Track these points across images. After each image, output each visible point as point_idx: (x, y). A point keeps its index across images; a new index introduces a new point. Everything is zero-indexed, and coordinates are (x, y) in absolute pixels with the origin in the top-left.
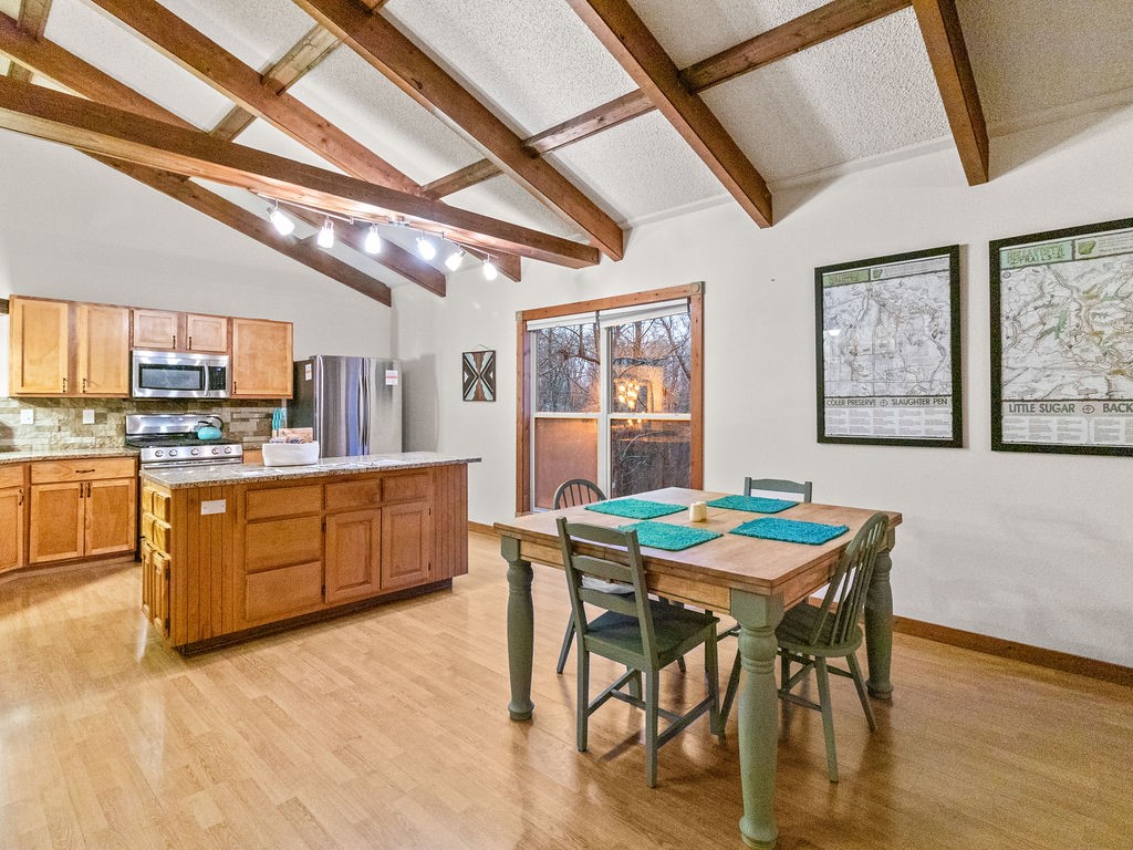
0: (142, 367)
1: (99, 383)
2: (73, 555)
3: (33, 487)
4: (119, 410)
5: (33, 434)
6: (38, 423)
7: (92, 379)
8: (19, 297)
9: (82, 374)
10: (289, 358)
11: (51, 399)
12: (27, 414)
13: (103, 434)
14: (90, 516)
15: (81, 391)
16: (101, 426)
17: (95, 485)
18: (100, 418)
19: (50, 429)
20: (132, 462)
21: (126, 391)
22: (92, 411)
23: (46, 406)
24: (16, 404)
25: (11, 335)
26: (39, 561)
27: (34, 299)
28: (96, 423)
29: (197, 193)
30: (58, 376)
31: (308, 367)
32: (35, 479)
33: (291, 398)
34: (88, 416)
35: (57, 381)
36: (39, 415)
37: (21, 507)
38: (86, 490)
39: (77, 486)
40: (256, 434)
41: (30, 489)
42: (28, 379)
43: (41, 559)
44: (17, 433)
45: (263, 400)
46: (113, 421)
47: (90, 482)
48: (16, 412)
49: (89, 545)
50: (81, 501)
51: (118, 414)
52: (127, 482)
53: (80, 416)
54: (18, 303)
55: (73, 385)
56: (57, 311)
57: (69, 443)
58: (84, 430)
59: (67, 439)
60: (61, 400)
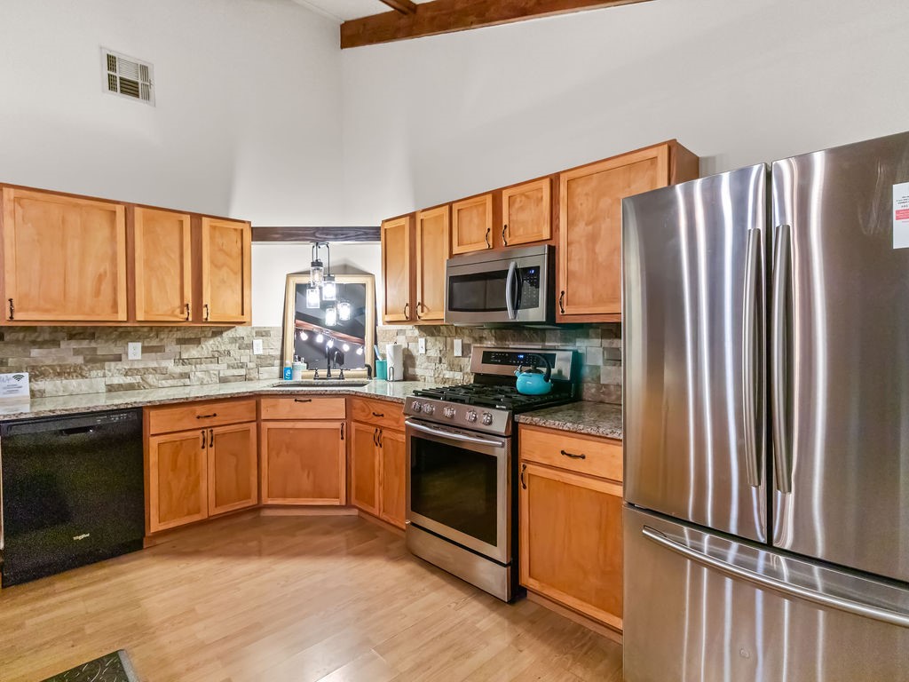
0: (454, 280)
1: (430, 307)
3: (352, 423)
4: (480, 340)
5: (426, 364)
6: (428, 354)
7: (425, 302)
9: (418, 297)
11: (435, 327)
12: (421, 342)
13: (468, 370)
14: (382, 470)
15: (418, 318)
16: (466, 359)
17: (385, 434)
18: (466, 349)
19: (435, 360)
22: (460, 341)
23: (432, 335)
28: (463, 356)
30: (404, 300)
34: (458, 346)
36: (429, 345)
37: (343, 443)
39: (374, 430)
41: (350, 425)
42: (389, 306)
44: (417, 363)
47: (381, 430)
49: (382, 507)
50: (376, 449)
51: (479, 345)
52: (403, 438)
53: (452, 347)
55: (414, 311)
56: (404, 227)
57: (446, 377)
58: (456, 362)
59: (445, 372)
60: (441, 328)
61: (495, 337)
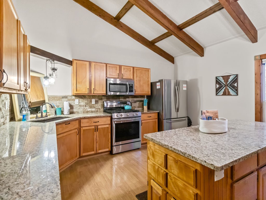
0: (110, 84)
1: (98, 90)
2: (93, 153)
3: (81, 128)
4: (101, 99)
5: (79, 108)
6: (80, 104)
7: (96, 89)
8: (75, 60)
9: (93, 87)
10: (150, 81)
11: (83, 96)
12: (77, 101)
13: (97, 107)
14: (98, 138)
15: (93, 93)
16: (97, 105)
17: (99, 127)
18: (97, 102)
19: (83, 106)
20: (109, 118)
21: (105, 93)
22: (94, 100)
23: (82, 98)
24: (74, 97)
25: (73, 73)
26: (83, 155)
27: (79, 60)
28: (95, 104)
29: (122, 25)
30: (86, 87)
31: (158, 84)
32: (82, 125)
33: (150, 95)
34: (93, 101)
35: (86, 89)
36: (80, 101)
37: (78, 136)
38: (96, 129)
39: (93, 127)
40: (138, 107)
41: (80, 128)
42: (78, 89)
43: (84, 154)
44: (74, 107)
45: (140, 96)
46: (100, 103)
47: (97, 126)
48: (74, 100)
49: (98, 149)
50: (95, 133)
51: (101, 101)
52: (108, 126)
53: (91, 102)
54: (75, 62)
55: (90, 91)
56: (86, 65)
57: (88, 110)
58: (92, 106)
59: (88, 109)
60: (86, 96)
61: (106, 98)
